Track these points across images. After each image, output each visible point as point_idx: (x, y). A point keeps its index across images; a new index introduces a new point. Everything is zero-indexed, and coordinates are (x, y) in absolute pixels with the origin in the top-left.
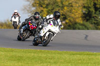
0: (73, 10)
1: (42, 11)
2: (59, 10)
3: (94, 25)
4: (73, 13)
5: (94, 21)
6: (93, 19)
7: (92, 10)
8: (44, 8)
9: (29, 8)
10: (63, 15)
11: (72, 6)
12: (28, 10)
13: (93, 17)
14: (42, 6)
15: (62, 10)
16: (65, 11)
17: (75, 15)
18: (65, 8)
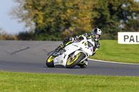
0: (80, 14)
1: (37, 15)
2: (60, 14)
3: (109, 34)
4: (79, 18)
5: (109, 29)
6: (108, 26)
7: (107, 13)
8: (39, 11)
9: (20, 11)
10: (65, 21)
11: (78, 8)
12: (18, 15)
13: (109, 24)
14: (36, 9)
15: (64, 14)
16: (68, 15)
17: (82, 21)
18: (69, 11)
